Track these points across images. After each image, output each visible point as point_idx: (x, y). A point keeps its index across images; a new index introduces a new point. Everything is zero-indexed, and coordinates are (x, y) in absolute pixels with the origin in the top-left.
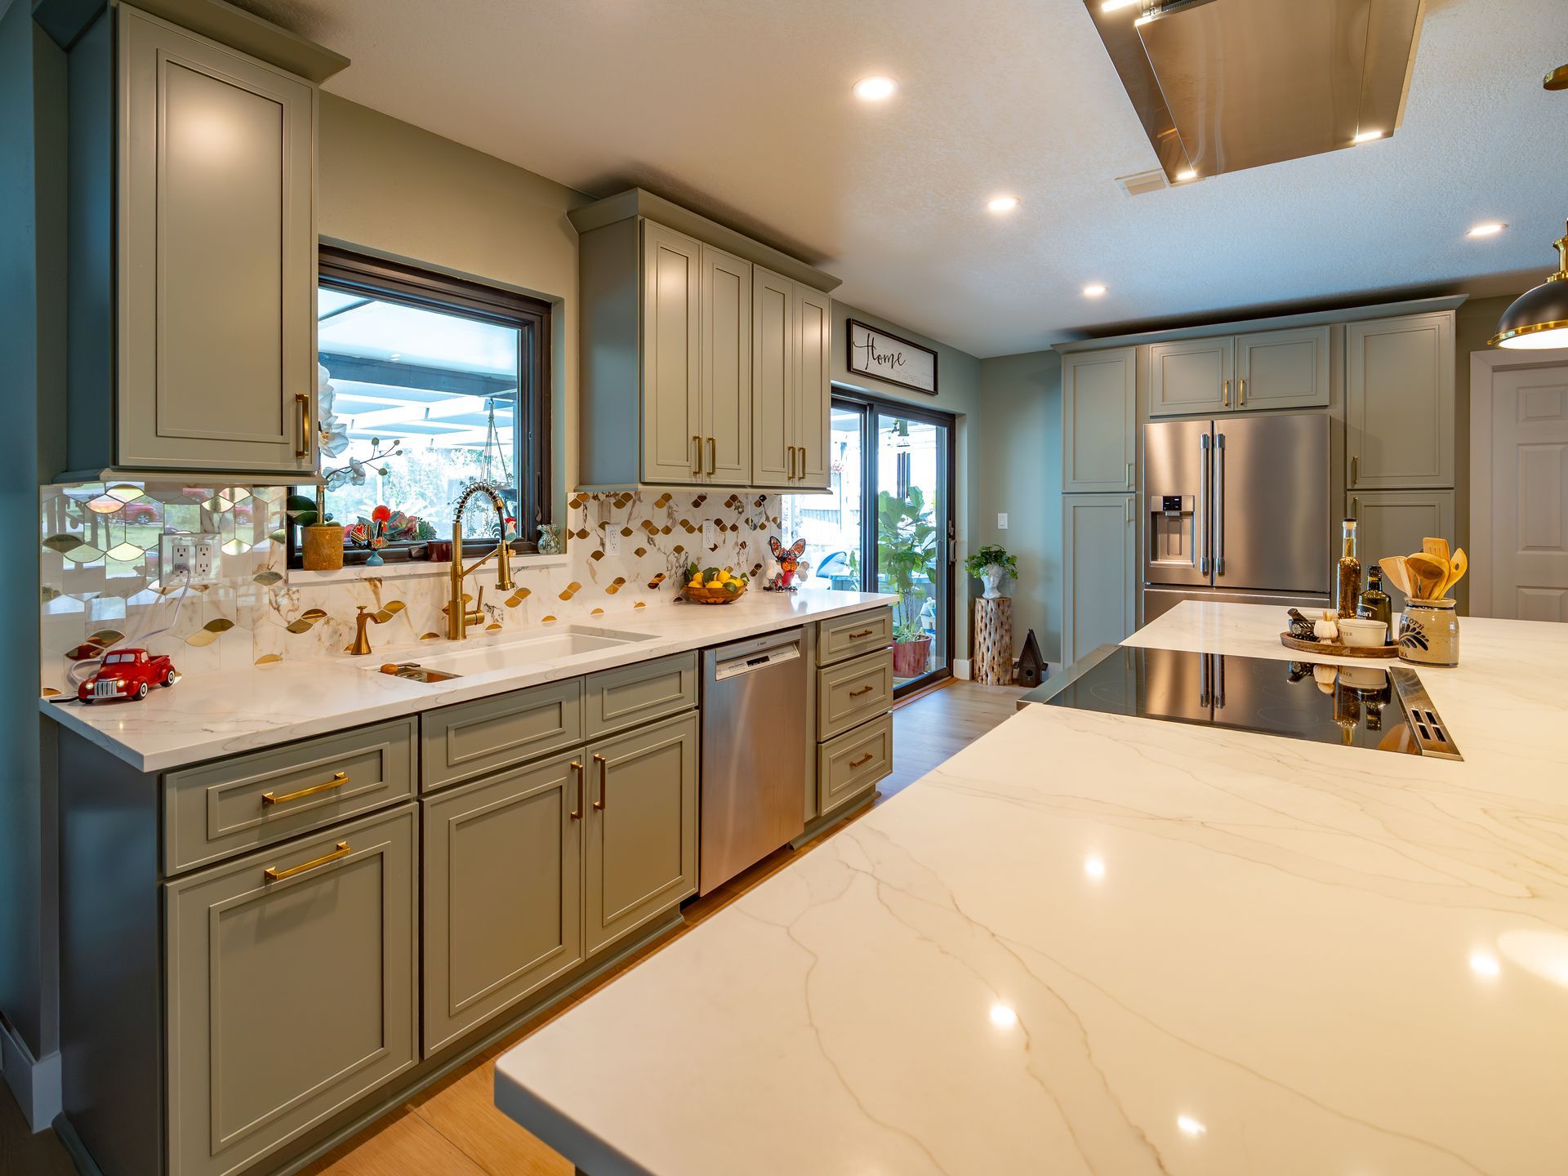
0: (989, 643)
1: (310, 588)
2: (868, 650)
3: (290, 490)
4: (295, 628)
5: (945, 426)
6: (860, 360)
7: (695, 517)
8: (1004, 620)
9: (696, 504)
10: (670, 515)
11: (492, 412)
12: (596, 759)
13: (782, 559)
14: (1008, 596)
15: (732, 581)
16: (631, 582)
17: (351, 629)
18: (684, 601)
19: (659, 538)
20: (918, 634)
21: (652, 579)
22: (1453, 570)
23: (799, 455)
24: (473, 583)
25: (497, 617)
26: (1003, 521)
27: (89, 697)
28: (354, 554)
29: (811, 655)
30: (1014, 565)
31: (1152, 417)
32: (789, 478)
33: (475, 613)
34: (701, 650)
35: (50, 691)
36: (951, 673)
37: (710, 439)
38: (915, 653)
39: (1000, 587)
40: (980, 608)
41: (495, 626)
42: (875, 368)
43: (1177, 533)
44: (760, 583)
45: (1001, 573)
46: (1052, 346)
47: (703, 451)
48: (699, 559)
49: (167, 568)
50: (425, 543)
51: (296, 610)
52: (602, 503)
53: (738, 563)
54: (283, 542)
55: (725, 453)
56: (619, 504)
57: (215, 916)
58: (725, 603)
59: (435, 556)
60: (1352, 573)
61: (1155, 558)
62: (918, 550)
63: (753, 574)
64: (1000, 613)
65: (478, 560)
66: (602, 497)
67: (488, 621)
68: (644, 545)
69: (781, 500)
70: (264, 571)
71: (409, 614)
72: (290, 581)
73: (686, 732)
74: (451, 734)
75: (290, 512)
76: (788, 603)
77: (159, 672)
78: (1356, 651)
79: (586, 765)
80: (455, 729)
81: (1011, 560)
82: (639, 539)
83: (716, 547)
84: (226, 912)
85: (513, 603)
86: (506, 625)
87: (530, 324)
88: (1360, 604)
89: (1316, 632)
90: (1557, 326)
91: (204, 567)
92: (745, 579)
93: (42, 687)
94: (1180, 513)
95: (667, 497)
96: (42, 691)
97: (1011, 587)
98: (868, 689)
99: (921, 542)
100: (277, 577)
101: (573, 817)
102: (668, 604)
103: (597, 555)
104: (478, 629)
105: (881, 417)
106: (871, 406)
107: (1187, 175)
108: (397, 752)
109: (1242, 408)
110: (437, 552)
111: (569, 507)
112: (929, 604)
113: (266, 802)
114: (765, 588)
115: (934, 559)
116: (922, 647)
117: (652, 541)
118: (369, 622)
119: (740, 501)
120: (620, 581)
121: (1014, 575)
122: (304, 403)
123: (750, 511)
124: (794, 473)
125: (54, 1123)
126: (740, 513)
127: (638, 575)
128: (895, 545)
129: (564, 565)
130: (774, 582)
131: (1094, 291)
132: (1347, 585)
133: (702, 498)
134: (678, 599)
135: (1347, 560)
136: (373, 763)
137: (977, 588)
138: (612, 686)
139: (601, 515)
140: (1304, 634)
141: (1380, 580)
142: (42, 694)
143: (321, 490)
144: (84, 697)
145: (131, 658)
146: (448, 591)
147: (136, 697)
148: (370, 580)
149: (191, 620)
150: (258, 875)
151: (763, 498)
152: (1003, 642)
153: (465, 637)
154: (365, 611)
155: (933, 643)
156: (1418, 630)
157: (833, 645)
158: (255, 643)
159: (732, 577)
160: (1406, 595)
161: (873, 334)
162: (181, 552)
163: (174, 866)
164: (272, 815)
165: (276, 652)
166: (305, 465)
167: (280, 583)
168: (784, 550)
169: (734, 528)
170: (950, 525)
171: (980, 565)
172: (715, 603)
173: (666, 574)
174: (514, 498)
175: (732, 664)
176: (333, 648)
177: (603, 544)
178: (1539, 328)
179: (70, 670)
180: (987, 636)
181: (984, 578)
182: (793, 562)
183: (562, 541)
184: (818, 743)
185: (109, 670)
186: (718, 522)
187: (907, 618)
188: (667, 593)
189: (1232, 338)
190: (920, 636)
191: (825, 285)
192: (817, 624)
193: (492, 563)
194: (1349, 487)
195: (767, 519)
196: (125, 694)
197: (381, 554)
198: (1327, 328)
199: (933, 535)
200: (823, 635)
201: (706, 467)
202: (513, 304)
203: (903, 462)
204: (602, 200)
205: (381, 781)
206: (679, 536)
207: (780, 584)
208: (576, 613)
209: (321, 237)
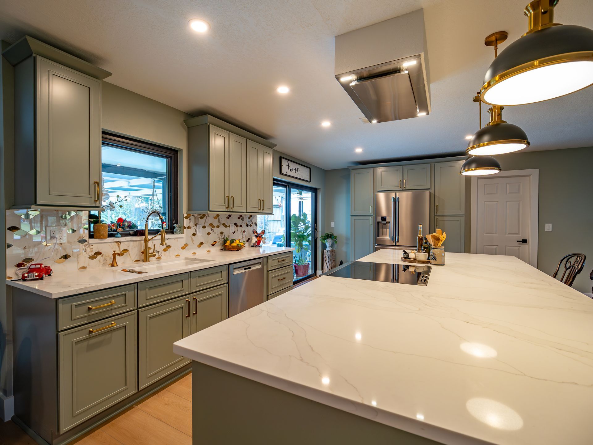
0: (328, 265)
1: (96, 244)
2: (285, 266)
3: (89, 212)
4: (92, 258)
5: (314, 192)
6: (284, 171)
7: (227, 222)
8: (333, 257)
9: (228, 218)
10: (219, 222)
11: (154, 184)
12: (194, 298)
13: (257, 236)
14: (334, 249)
15: (240, 243)
16: (206, 243)
17: (110, 258)
18: (224, 250)
19: (215, 229)
20: (305, 262)
21: (212, 243)
22: (443, 238)
23: (262, 202)
24: (152, 243)
25: (160, 255)
26: (333, 224)
27: (26, 279)
28: (111, 234)
29: (265, 267)
30: (336, 239)
31: (378, 191)
32: (259, 210)
33: (152, 253)
34: (229, 265)
35: (9, 277)
36: (316, 275)
37: (232, 197)
38: (304, 269)
39: (332, 246)
40: (325, 254)
41: (159, 258)
42: (289, 173)
43: (385, 228)
44: (250, 245)
45: (332, 242)
46: (348, 167)
47: (230, 201)
48: (229, 236)
49: (48, 238)
50: (135, 230)
51: (92, 252)
52: (196, 217)
53: (242, 238)
54: (87, 230)
55: (237, 202)
56: (201, 218)
57: (74, 344)
58: (238, 250)
59: (139, 234)
60: (421, 239)
61: (378, 236)
62: (305, 234)
63: (247, 241)
64: (332, 255)
65: (153, 236)
66: (196, 215)
67: (157, 256)
68: (210, 231)
69: (257, 217)
70: (81, 239)
71: (130, 254)
72: (90, 242)
73: (224, 290)
74: (147, 289)
75: (90, 220)
76: (259, 251)
77: (48, 271)
78: (420, 262)
79: (191, 300)
80: (149, 288)
81: (335, 238)
82: (208, 229)
83: (235, 232)
84: (77, 343)
85: (165, 250)
86: (163, 257)
87: (171, 157)
88: (422, 248)
89: (410, 257)
90: (475, 170)
91: (61, 237)
92: (244, 243)
93: (7, 276)
94: (386, 222)
95: (218, 216)
96: (7, 277)
97: (336, 246)
98: (284, 278)
99: (306, 231)
100: (86, 241)
101: (187, 316)
102: (218, 251)
103: (194, 235)
104: (154, 258)
105: (292, 189)
106: (288, 186)
107: (375, 121)
108: (130, 295)
109: (405, 189)
110: (140, 233)
111: (184, 218)
112: (309, 252)
113: (90, 309)
114: (251, 246)
115: (310, 237)
116: (306, 267)
117: (213, 230)
118: (117, 256)
119: (243, 217)
120: (202, 243)
121: (336, 242)
122: (98, 184)
123: (247, 220)
124: (260, 208)
125: (11, 419)
126: (243, 221)
127: (208, 241)
128: (298, 232)
129: (183, 238)
130: (254, 244)
131: (359, 150)
132: (419, 243)
133: (230, 216)
134: (222, 250)
135: (420, 236)
136: (123, 298)
137: (324, 247)
138: (199, 275)
139: (195, 221)
140: (407, 257)
141: (427, 241)
142: (7, 278)
143: (100, 212)
144: (24, 279)
145: (39, 266)
146: (143, 246)
147: (41, 278)
148: (117, 242)
149: (56, 255)
150: (87, 331)
151: (251, 216)
152: (333, 265)
153: (149, 261)
154: (115, 252)
155: (310, 265)
156: (434, 255)
157: (272, 264)
158: (78, 263)
159: (240, 242)
160: (432, 245)
161: (289, 162)
162: (53, 232)
163: (61, 328)
164: (91, 313)
165: (85, 266)
166: (97, 204)
167: (86, 243)
168: (258, 233)
169: (241, 226)
170: (316, 226)
171: (325, 239)
172: (234, 251)
173: (218, 241)
174: (165, 215)
175: (239, 269)
176: (104, 265)
177: (196, 231)
178: (470, 170)
179: (16, 270)
180: (327, 263)
181: (327, 243)
182: (261, 237)
183: (182, 230)
184: (268, 295)
185: (31, 270)
186: (235, 224)
187: (302, 257)
188: (218, 248)
189: (402, 166)
190: (306, 263)
191: (271, 146)
192: (267, 257)
193: (159, 237)
194: (435, 214)
195: (252, 223)
196: (38, 277)
197: (120, 234)
198: (430, 164)
199: (310, 229)
200: (269, 261)
201: (231, 206)
202: (165, 151)
203: (301, 204)
204: (197, 117)
205: (125, 303)
206: (222, 229)
207: (256, 245)
208: (187, 253)
209: (102, 129)
